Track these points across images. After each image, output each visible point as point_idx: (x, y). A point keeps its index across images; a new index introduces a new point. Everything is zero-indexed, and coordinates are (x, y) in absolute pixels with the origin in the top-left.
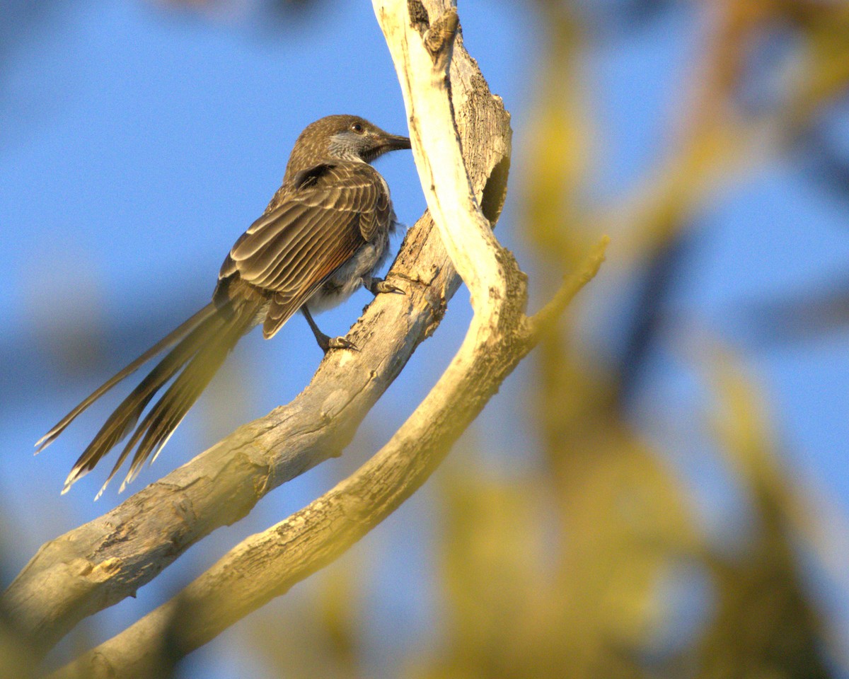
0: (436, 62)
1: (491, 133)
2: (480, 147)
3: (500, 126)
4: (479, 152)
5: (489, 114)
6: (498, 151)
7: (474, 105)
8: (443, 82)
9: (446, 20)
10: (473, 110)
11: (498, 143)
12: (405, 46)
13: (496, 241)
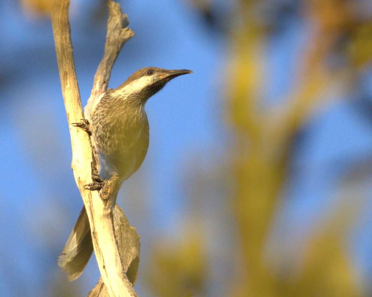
0: (106, 205)
1: (130, 245)
2: (125, 252)
3: (134, 242)
4: (124, 254)
5: (129, 235)
6: (134, 254)
7: (122, 231)
8: (109, 215)
9: (111, 184)
10: (121, 233)
11: (133, 250)
12: (90, 197)
13: (135, 294)
